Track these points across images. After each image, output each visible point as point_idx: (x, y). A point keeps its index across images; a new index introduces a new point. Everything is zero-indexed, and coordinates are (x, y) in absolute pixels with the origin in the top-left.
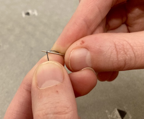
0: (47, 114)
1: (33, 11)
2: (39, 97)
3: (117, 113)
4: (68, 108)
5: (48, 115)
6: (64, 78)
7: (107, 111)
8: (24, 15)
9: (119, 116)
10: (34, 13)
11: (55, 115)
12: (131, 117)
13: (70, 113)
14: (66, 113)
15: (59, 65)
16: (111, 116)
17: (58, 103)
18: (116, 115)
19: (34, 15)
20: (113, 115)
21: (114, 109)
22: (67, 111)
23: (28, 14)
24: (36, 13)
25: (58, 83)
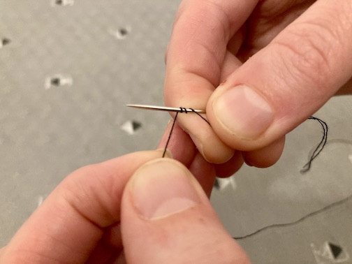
18: (325, 252)
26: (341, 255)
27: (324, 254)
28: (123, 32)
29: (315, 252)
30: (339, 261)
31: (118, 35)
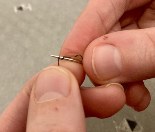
1: (27, 6)
3: (126, 123)
7: (114, 122)
8: (16, 10)
9: (129, 127)
10: (27, 8)
12: (142, 128)
16: (120, 128)
18: (124, 126)
19: (28, 10)
20: (122, 126)
21: (122, 119)
23: (20, 9)
24: (30, 8)
29: (117, 127)
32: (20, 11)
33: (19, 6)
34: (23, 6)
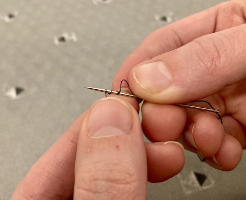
0: (96, 180)
1: (70, 35)
2: (88, 151)
3: (193, 177)
4: (131, 175)
5: (98, 182)
6: (132, 128)
8: (56, 42)
10: (71, 38)
11: (110, 184)
12: (213, 182)
13: (134, 184)
14: (128, 183)
15: (128, 106)
16: (185, 182)
17: (116, 164)
18: (191, 181)
19: (72, 40)
20: (188, 181)
22: (128, 180)
23: (62, 39)
24: (74, 38)
25: (120, 133)
26: (206, 181)
27: (190, 183)
28: (11, 16)
29: (182, 182)
30: (205, 187)
31: (7, 19)
32: (62, 43)
33: (60, 36)
34: (66, 36)
